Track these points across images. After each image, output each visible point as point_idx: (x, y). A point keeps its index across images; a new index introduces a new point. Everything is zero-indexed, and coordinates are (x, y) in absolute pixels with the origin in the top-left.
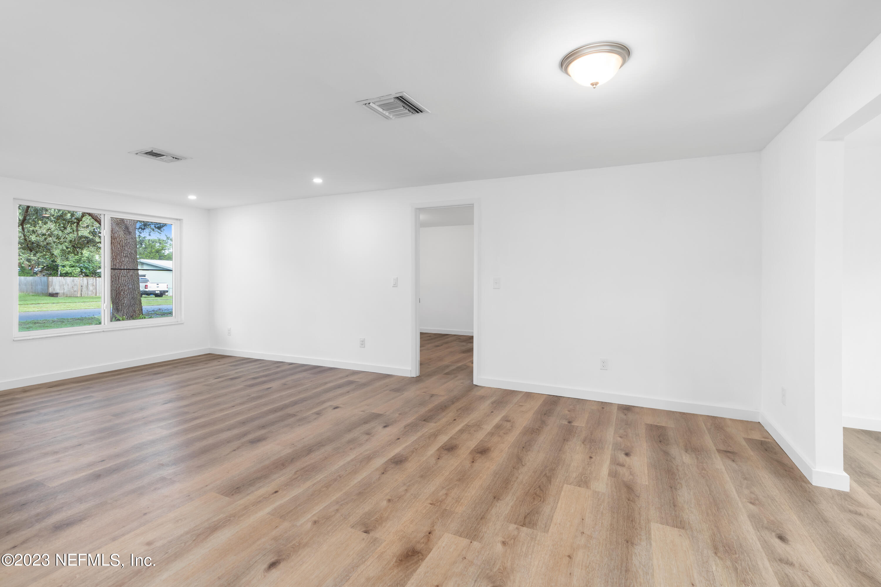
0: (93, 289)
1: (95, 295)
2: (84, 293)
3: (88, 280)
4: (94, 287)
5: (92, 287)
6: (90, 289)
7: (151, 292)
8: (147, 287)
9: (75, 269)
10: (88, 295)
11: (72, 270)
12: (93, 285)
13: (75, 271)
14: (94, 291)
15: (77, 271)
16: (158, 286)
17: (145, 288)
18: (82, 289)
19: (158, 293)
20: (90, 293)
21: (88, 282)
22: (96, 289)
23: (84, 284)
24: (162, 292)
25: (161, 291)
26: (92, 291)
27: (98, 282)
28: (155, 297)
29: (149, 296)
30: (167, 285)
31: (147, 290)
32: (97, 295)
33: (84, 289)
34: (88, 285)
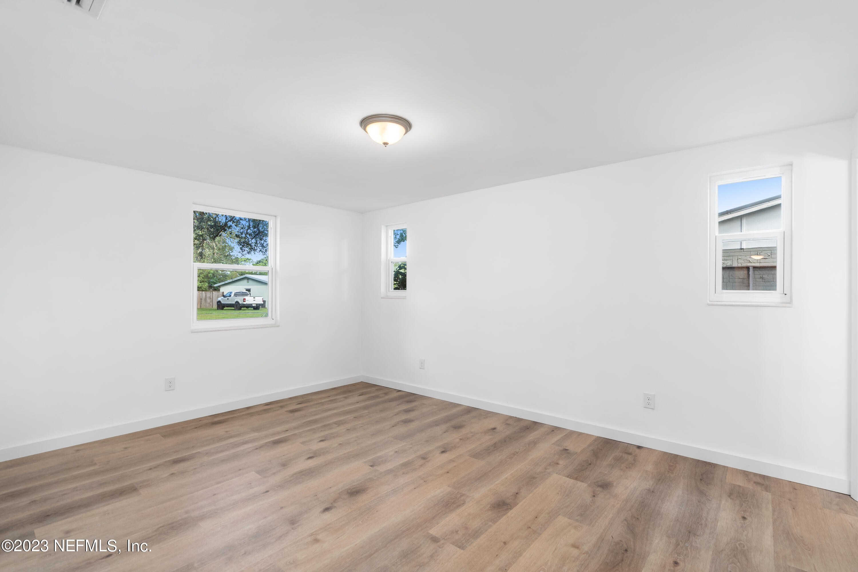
0: (210, 301)
1: (212, 308)
2: (203, 305)
3: (206, 294)
4: (211, 300)
5: (209, 300)
6: (207, 301)
7: (249, 306)
8: (245, 300)
9: (204, 284)
10: (206, 307)
11: (202, 285)
12: (210, 298)
13: (204, 286)
14: (211, 303)
15: (206, 285)
16: (254, 299)
17: (244, 301)
18: (201, 301)
19: (254, 306)
20: (207, 305)
21: (206, 295)
22: (213, 301)
23: (203, 297)
24: (258, 305)
25: (256, 304)
26: (210, 303)
27: (214, 295)
28: (253, 309)
29: (247, 309)
30: (263, 299)
31: (245, 303)
32: (214, 307)
33: (203, 302)
34: (206, 298)
